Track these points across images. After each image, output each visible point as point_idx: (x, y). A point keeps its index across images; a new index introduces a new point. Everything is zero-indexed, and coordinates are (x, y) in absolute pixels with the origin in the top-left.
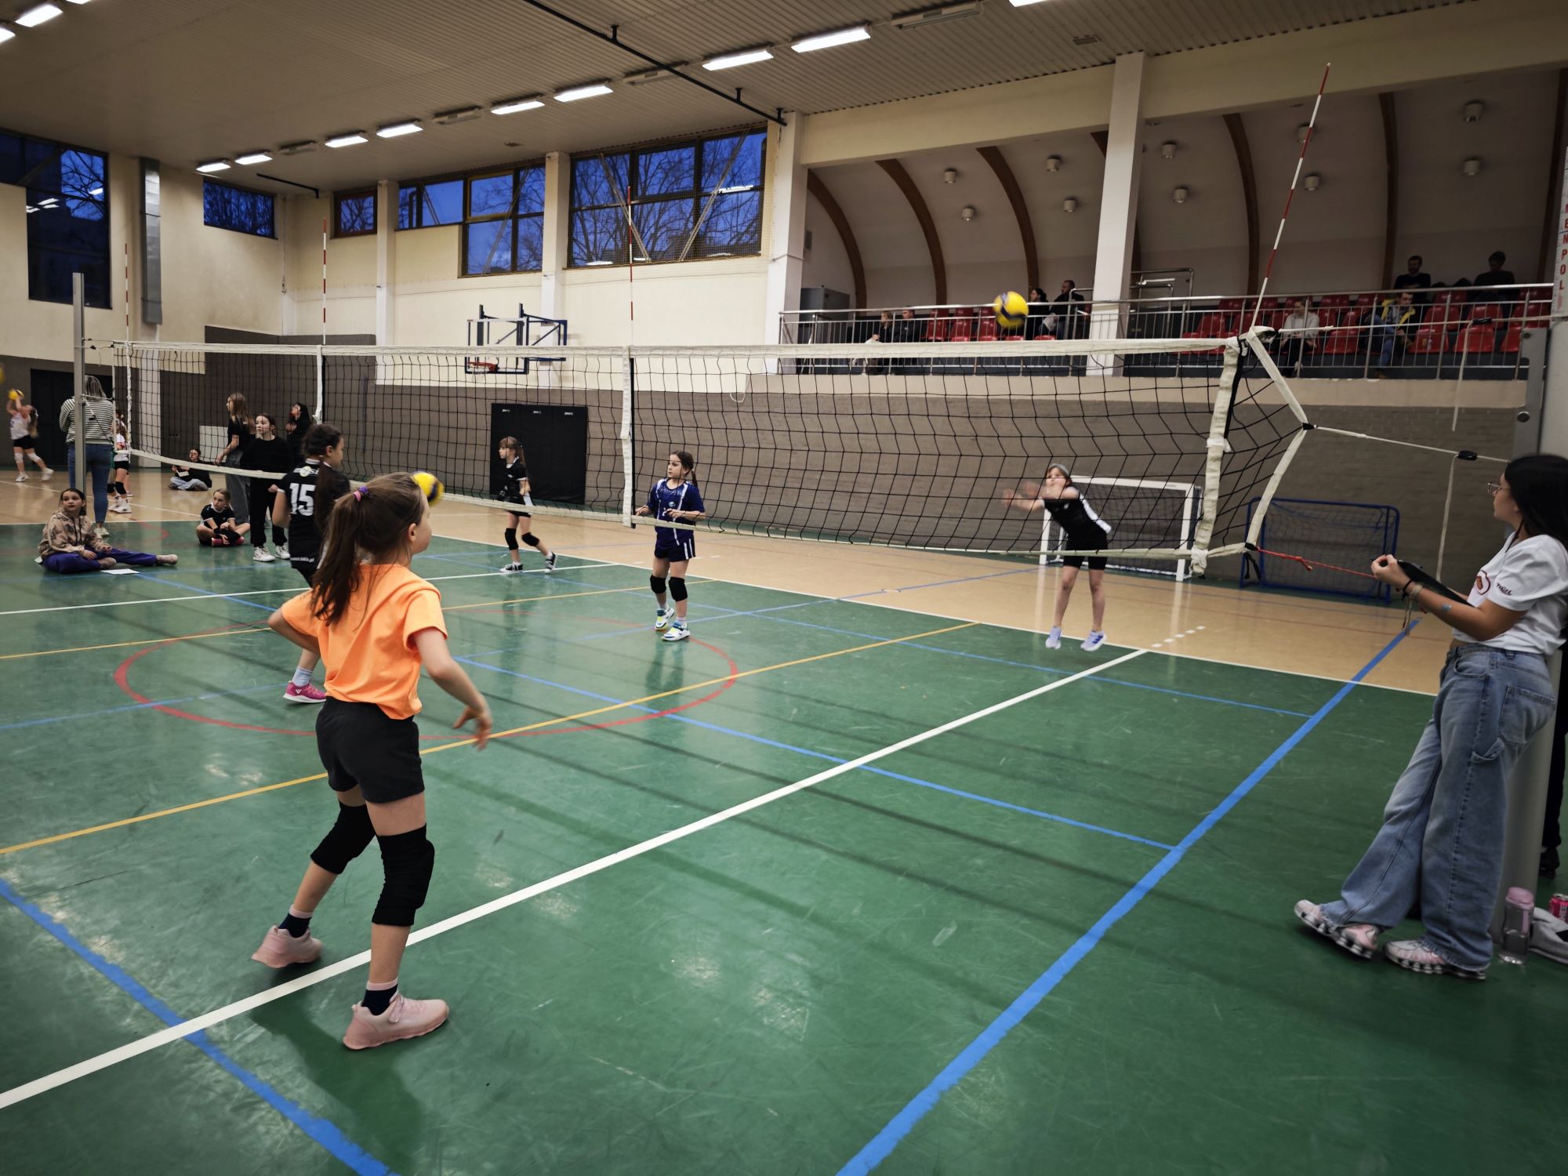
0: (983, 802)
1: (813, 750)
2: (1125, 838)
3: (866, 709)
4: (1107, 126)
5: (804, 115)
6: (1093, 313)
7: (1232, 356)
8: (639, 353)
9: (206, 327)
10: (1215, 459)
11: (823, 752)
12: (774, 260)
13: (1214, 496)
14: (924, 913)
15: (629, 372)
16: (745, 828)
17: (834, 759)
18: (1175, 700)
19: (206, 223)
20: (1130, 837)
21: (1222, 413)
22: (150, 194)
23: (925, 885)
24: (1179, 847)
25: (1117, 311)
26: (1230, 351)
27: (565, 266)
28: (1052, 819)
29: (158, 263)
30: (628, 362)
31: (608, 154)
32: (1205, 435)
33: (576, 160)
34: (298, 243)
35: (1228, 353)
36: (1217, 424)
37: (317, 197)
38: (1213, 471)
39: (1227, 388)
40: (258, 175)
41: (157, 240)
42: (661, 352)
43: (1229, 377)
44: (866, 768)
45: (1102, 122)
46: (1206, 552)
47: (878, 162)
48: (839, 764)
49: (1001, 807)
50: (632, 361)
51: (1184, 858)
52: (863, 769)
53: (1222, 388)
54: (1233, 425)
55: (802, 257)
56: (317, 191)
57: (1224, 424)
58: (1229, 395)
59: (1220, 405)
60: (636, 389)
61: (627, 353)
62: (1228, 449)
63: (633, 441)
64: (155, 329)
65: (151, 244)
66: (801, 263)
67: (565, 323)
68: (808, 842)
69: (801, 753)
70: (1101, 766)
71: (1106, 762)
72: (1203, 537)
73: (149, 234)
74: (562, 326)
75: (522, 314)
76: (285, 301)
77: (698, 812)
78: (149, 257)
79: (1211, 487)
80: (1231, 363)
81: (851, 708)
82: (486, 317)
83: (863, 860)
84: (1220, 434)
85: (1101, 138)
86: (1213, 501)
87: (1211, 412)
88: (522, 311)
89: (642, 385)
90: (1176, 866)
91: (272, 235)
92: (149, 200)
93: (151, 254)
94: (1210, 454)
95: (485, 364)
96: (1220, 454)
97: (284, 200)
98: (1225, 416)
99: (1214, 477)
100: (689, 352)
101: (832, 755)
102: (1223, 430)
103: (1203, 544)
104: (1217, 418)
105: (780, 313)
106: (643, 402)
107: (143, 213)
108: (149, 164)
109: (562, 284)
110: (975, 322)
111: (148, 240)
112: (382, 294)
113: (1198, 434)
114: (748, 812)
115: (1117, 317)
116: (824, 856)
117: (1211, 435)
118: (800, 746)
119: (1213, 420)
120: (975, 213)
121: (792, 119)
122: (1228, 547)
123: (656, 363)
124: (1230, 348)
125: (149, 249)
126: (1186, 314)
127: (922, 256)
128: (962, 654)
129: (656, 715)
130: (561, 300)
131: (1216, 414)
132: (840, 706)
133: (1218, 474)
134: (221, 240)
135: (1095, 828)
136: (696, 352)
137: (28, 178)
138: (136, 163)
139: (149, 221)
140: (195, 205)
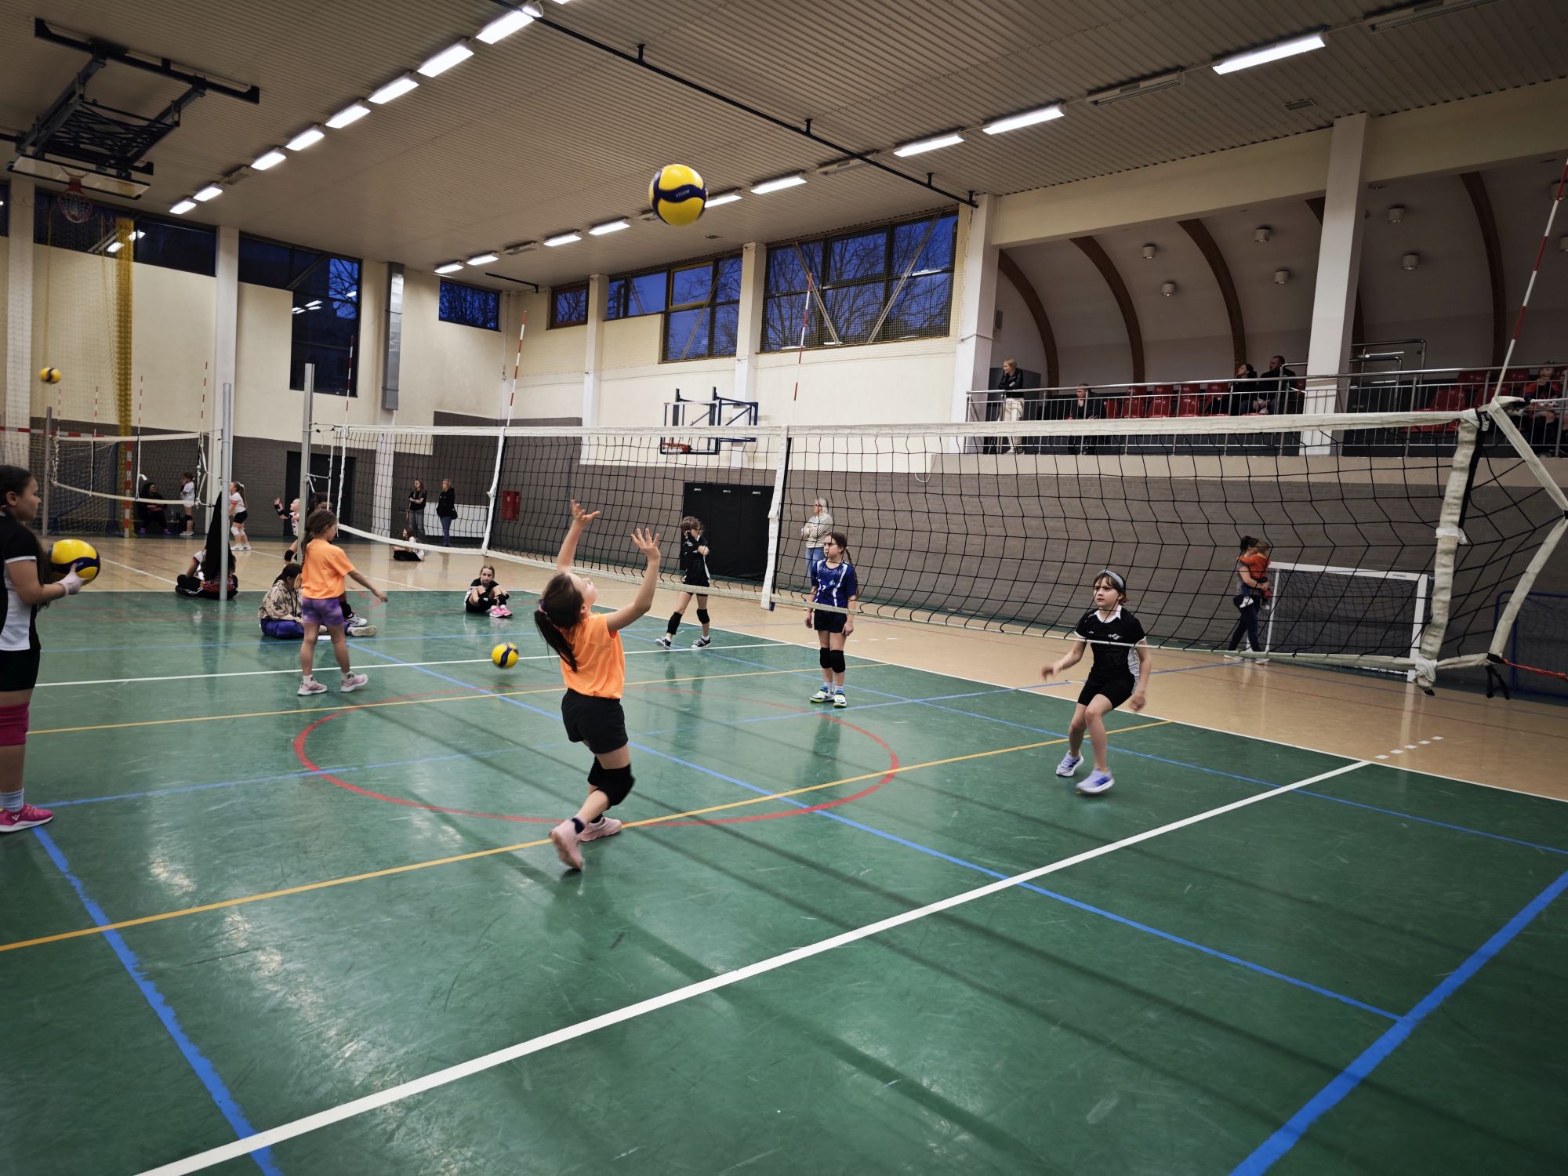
0: (1163, 938)
1: (970, 861)
2: (1337, 999)
3: (1035, 816)
4: (1324, 191)
5: (997, 196)
6: (1307, 389)
7: (1469, 432)
8: (798, 432)
9: (436, 412)
10: (1446, 553)
11: (980, 864)
12: (962, 340)
13: (1446, 596)
14: (1079, 1076)
15: (785, 451)
16: (883, 950)
17: (993, 874)
18: (1405, 825)
19: (441, 319)
20: (1344, 999)
21: (1455, 498)
22: (396, 294)
23: (1083, 1040)
24: (1408, 1017)
25: (1335, 386)
26: (1466, 425)
27: (758, 350)
28: (1245, 967)
29: (397, 355)
30: (785, 442)
31: (803, 242)
32: (1435, 523)
33: (773, 251)
35: (1464, 428)
36: (1449, 511)
37: (537, 292)
38: (1444, 566)
39: (1462, 469)
40: (487, 274)
41: (398, 335)
42: (819, 432)
43: (1465, 455)
44: (1027, 886)
45: (1321, 189)
46: (1435, 663)
47: (1071, 239)
48: (998, 880)
49: (1183, 946)
50: (789, 440)
51: (1415, 1034)
52: (1023, 887)
53: (1456, 469)
54: (1470, 513)
55: (991, 337)
56: (536, 286)
57: (1459, 511)
58: (1464, 477)
59: (1453, 488)
60: (789, 468)
61: (785, 432)
62: (1464, 540)
63: (781, 520)
64: (392, 414)
65: (393, 338)
66: (991, 342)
67: (756, 405)
68: (952, 974)
69: (955, 864)
70: (1310, 903)
71: (1315, 898)
72: (1431, 645)
73: (391, 330)
74: (753, 408)
75: (715, 397)
76: (505, 389)
77: (832, 927)
78: (392, 350)
79: (1442, 586)
80: (1467, 439)
81: (1018, 815)
82: (681, 400)
83: (1012, 1001)
84: (1454, 522)
85: (1317, 205)
86: (1444, 602)
87: (1442, 497)
88: (715, 394)
89: (796, 464)
90: (1404, 1043)
91: (496, 329)
92: (393, 300)
93: (393, 347)
94: (1441, 546)
95: (679, 445)
96: (1453, 546)
97: (509, 295)
98: (1460, 502)
99: (1446, 574)
100: (847, 431)
101: (991, 869)
102: (1457, 518)
103: (1431, 653)
104: (1449, 504)
105: (968, 393)
106: (796, 483)
107: (388, 311)
108: (395, 268)
109: (755, 368)
110: (1174, 400)
111: (391, 335)
112: (589, 380)
113: (1424, 523)
114: (889, 930)
115: (1335, 393)
116: (968, 992)
117: (1441, 523)
118: (955, 856)
119: (1444, 506)
120: (1176, 287)
121: (984, 202)
122: (1464, 658)
123: (813, 442)
124: (1467, 421)
125: (391, 342)
126: (1417, 388)
127: (1118, 333)
128: (1150, 756)
129: (806, 810)
130: (753, 382)
131: (1447, 499)
132: (1006, 811)
133: (1451, 570)
134: (455, 334)
135: (1297, 982)
136: (854, 431)
137: (296, 283)
138: (385, 267)
139: (393, 318)
140: (432, 305)
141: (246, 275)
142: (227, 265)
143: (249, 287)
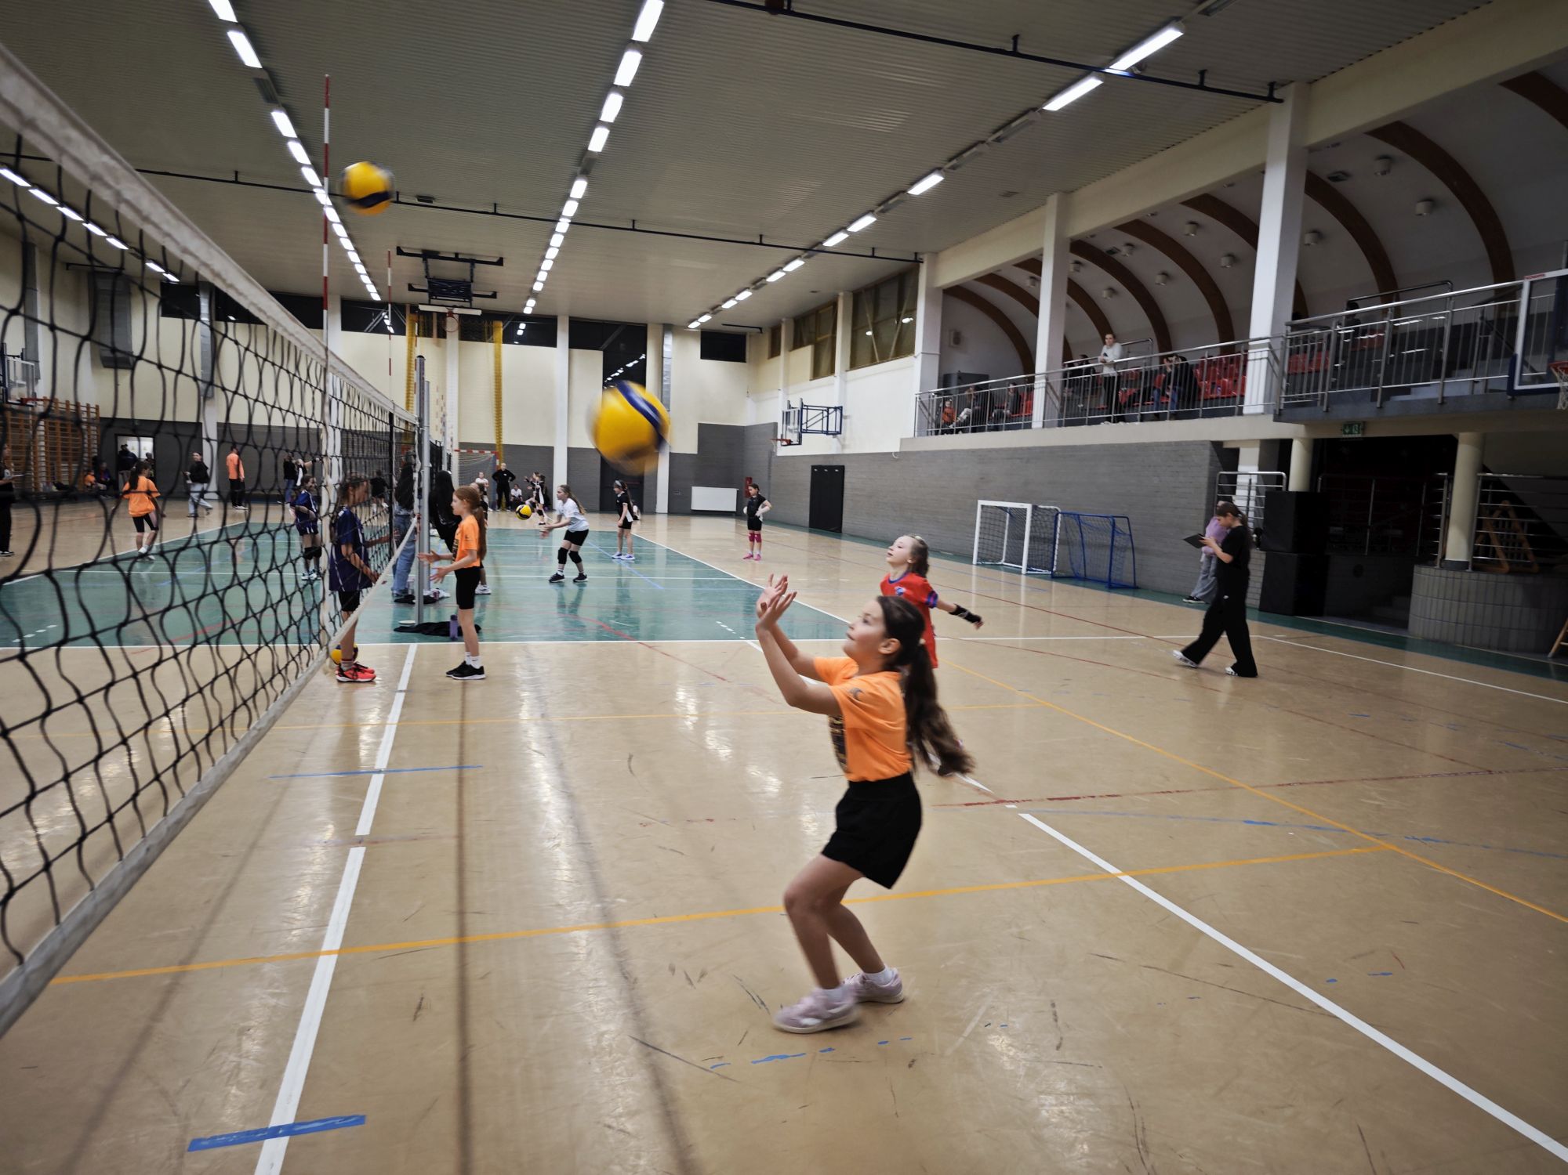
4: (1040, 255)
9: (699, 423)
12: (916, 357)
19: (702, 358)
22: (667, 346)
27: (849, 368)
29: (669, 386)
31: (867, 289)
34: (757, 363)
37: (761, 333)
40: (724, 325)
41: (669, 373)
45: (1038, 251)
47: (977, 280)
55: (937, 353)
56: (760, 329)
66: (937, 358)
67: (841, 408)
73: (665, 370)
74: (838, 412)
75: (802, 405)
76: (749, 403)
78: (665, 383)
88: (802, 402)
91: (743, 360)
92: (666, 349)
95: (786, 440)
97: (750, 336)
105: (916, 394)
107: (664, 358)
108: (668, 328)
109: (845, 381)
111: (664, 373)
112: (781, 394)
121: (925, 258)
125: (664, 378)
130: (841, 393)
134: (716, 370)
137: (605, 345)
138: (661, 327)
139: (665, 362)
140: (695, 348)
141: (573, 345)
142: (563, 338)
143: (576, 351)
